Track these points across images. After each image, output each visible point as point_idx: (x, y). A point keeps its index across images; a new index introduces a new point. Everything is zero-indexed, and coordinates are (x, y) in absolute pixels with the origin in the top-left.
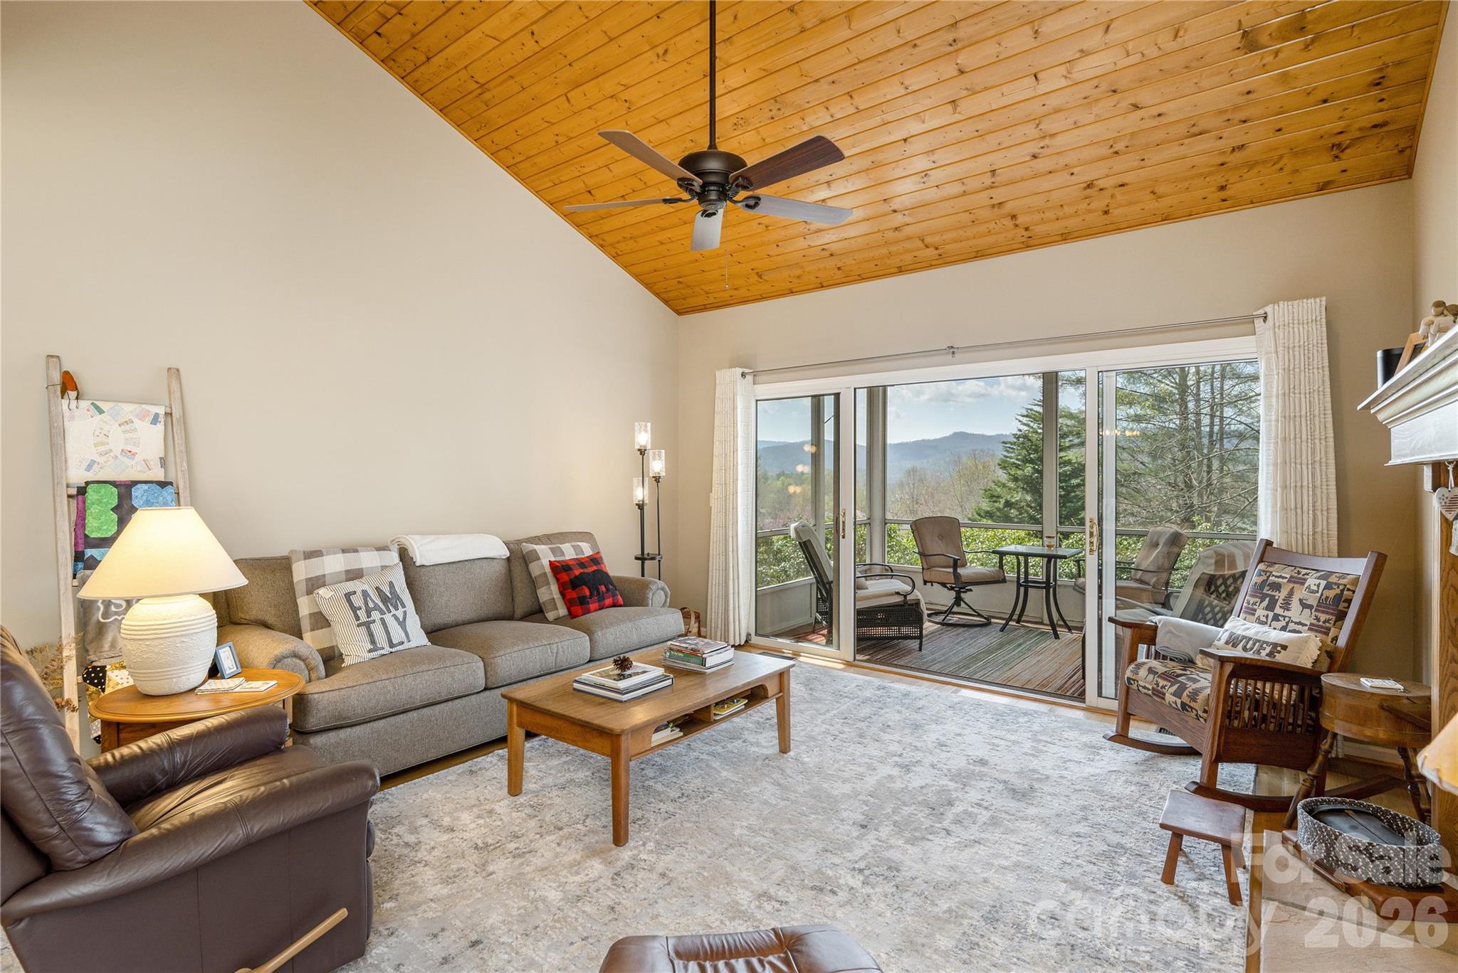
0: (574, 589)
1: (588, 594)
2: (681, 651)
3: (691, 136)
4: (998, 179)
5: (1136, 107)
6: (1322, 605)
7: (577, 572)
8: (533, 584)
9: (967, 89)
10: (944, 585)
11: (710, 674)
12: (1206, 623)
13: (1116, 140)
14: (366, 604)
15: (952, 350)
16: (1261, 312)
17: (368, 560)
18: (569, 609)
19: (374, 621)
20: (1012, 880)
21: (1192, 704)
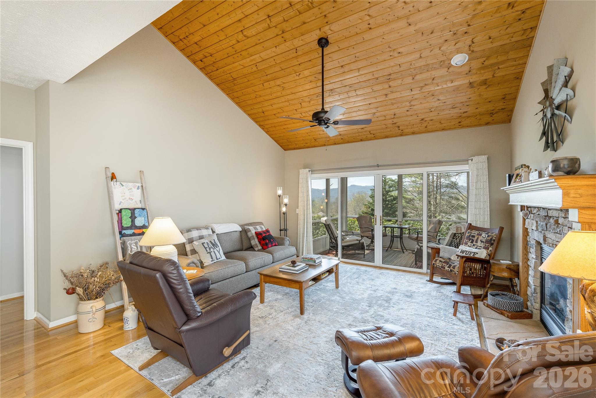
0: (263, 240)
1: (268, 242)
2: (307, 259)
3: (302, 98)
4: (396, 116)
5: (439, 100)
6: (487, 242)
7: (264, 235)
8: (249, 239)
9: (391, 92)
10: (367, 237)
11: (318, 265)
12: (453, 247)
13: (432, 108)
14: (209, 246)
15: (378, 166)
16: (471, 158)
17: (204, 232)
18: (262, 247)
19: (212, 252)
20: (415, 317)
21: (454, 270)
